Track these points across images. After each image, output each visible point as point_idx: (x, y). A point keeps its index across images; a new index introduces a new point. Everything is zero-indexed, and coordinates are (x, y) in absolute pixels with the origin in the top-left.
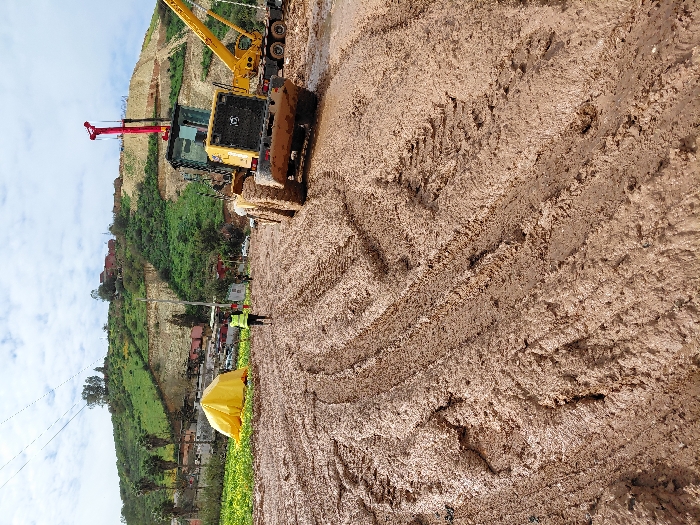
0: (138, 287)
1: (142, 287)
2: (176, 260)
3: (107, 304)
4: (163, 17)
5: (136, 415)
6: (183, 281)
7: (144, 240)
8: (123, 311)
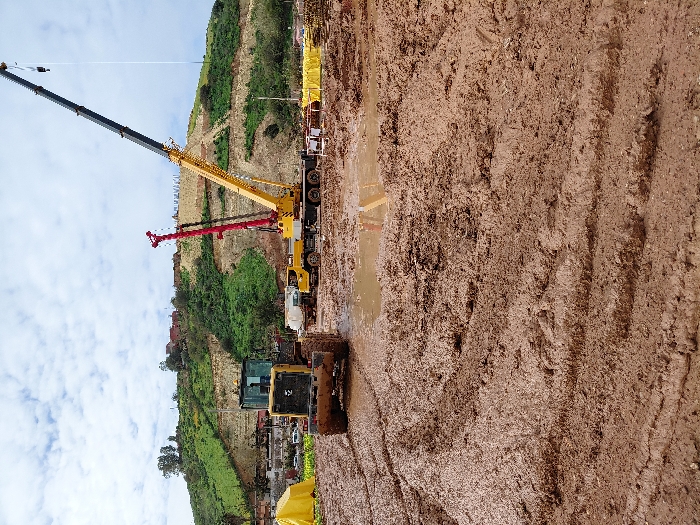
0: (203, 358)
1: (207, 357)
4: (205, 104)
5: (211, 483)
6: (245, 350)
7: (205, 312)
8: (191, 381)
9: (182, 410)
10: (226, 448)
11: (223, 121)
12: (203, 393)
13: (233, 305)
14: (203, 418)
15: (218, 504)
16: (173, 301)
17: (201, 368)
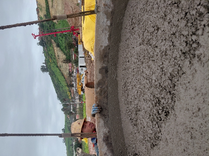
0: (50, 46)
5: (57, 77)
6: (64, 48)
8: (47, 50)
9: (46, 57)
10: (60, 70)
12: (52, 55)
14: (53, 61)
15: (59, 82)
17: (50, 48)
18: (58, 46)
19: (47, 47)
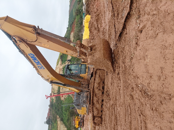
0: (55, 122)
1: (56, 122)
2: (64, 116)
3: (48, 125)
4: (61, 59)
6: (66, 121)
7: (57, 110)
8: (52, 128)
11: (65, 63)
13: (64, 109)
16: (49, 106)
17: (55, 125)
18: (62, 120)
19: (52, 125)
